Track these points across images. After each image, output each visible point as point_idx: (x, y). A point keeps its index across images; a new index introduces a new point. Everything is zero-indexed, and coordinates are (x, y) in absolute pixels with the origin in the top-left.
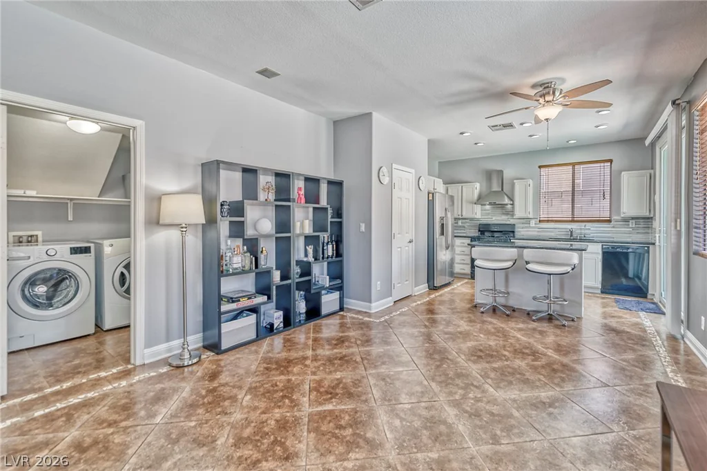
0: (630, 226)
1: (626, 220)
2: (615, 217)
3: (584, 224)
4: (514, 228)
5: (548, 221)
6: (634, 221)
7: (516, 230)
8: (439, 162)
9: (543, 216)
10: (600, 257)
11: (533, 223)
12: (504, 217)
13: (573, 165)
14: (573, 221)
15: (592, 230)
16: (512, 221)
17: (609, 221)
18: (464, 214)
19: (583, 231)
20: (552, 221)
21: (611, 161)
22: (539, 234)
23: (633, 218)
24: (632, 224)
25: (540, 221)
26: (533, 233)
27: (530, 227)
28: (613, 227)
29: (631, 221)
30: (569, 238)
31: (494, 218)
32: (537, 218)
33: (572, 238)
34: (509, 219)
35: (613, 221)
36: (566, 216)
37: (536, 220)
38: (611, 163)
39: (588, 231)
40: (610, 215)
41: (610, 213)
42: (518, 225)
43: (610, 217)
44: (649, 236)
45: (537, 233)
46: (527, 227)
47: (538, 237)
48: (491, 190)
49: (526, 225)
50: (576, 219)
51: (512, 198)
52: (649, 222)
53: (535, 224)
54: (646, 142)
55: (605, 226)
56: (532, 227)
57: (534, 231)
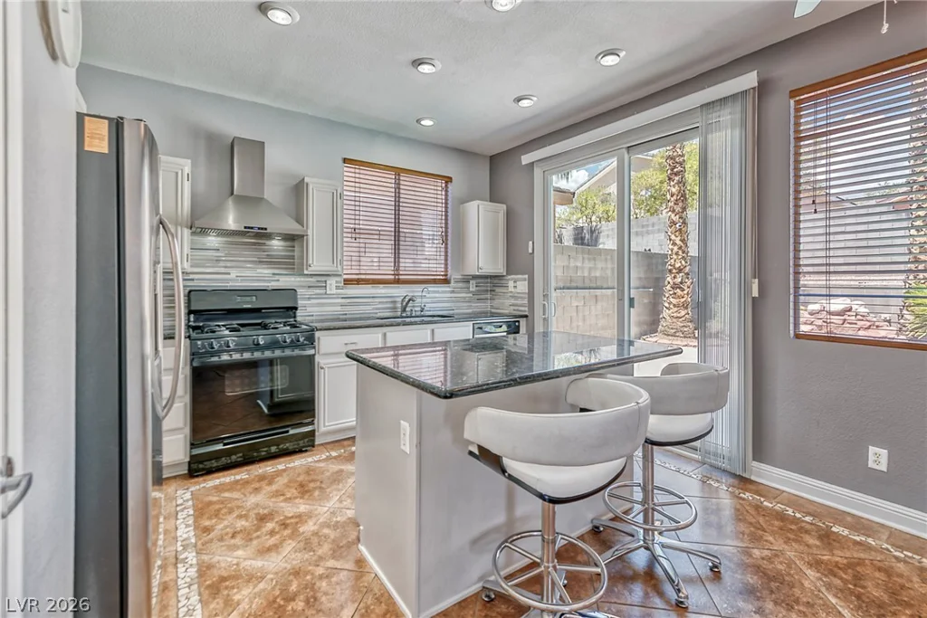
0: (471, 289)
1: (467, 280)
3: (419, 288)
4: (295, 299)
5: (358, 282)
7: (300, 303)
9: (349, 271)
11: (332, 282)
12: (266, 271)
14: (398, 282)
16: (286, 281)
17: (446, 281)
20: (367, 282)
22: (345, 310)
23: (475, 277)
24: (472, 286)
25: (347, 282)
26: (334, 309)
27: (325, 296)
28: (453, 292)
29: (471, 282)
30: (399, 315)
32: (340, 275)
33: (404, 315)
34: (277, 278)
35: (452, 281)
36: (387, 270)
37: (338, 279)
38: (446, 182)
39: (424, 300)
40: (446, 271)
41: (446, 268)
42: (299, 291)
43: (446, 275)
44: (489, 303)
45: (339, 308)
46: (318, 297)
47: (341, 317)
48: (232, 193)
49: (318, 291)
50: (401, 277)
51: (299, 220)
52: (491, 283)
53: (337, 288)
54: (526, 159)
55: (444, 291)
56: (331, 296)
57: (335, 305)
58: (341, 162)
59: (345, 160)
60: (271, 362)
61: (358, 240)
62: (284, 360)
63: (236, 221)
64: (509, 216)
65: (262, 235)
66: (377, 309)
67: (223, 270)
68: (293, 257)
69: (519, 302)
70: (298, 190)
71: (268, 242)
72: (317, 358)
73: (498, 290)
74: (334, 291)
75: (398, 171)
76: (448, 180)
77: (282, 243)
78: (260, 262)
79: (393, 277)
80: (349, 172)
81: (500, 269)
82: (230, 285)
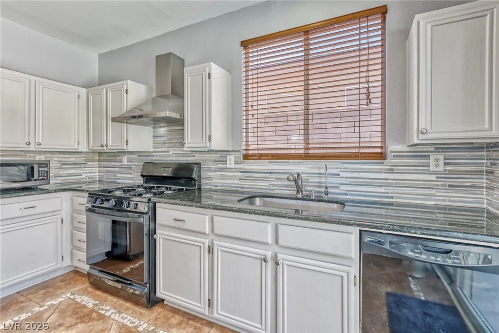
0: (432, 168)
1: (420, 153)
2: (393, 147)
5: (260, 157)
6: (441, 157)
7: (204, 174)
8: (101, 56)
10: (355, 270)
11: (231, 160)
13: (306, 31)
14: (307, 157)
15: (345, 177)
17: (382, 156)
18: (110, 143)
19: (323, 180)
21: (383, 11)
22: (243, 183)
23: (442, 147)
24: (437, 162)
25: (246, 157)
26: (233, 181)
27: (225, 169)
28: (391, 171)
29: (433, 157)
31: (171, 153)
32: (239, 151)
33: (300, 196)
34: (194, 154)
35: (389, 155)
37: (237, 154)
38: (382, 15)
39: (334, 180)
40: (383, 141)
41: (383, 136)
43: (382, 147)
45: (237, 182)
46: (221, 169)
47: (239, 189)
49: (220, 165)
50: (310, 151)
53: (236, 163)
55: (370, 170)
56: (231, 170)
57: (232, 178)
58: (239, 44)
61: (255, 116)
66: (274, 185)
67: (166, 149)
74: (233, 166)
79: (302, 151)
81: (488, 130)
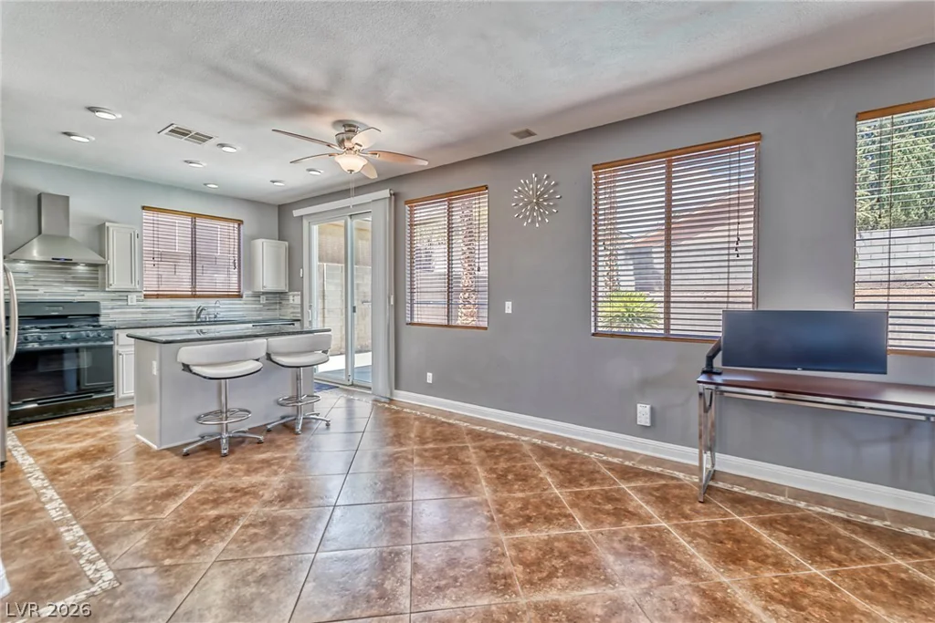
0: (261, 302)
1: (257, 295)
2: (246, 293)
3: (213, 301)
4: (98, 309)
5: (158, 296)
7: (103, 312)
9: (151, 284)
11: (133, 298)
12: (71, 289)
14: (194, 296)
15: (224, 308)
16: (90, 296)
17: (240, 296)
20: (166, 296)
22: (145, 317)
23: (264, 293)
25: (146, 296)
26: (134, 315)
27: (128, 306)
28: (245, 304)
29: (262, 297)
30: (194, 320)
32: (140, 291)
33: (199, 320)
34: (82, 293)
35: (245, 296)
36: (186, 287)
37: (139, 294)
38: (239, 225)
39: (218, 310)
40: (240, 289)
41: (239, 286)
42: (103, 304)
43: (239, 292)
44: (277, 312)
45: (140, 315)
46: (121, 307)
47: (142, 322)
48: (40, 232)
49: (120, 303)
50: (197, 293)
51: (102, 254)
52: (278, 297)
53: (138, 301)
54: (296, 213)
55: (236, 303)
56: (132, 307)
57: (136, 313)
58: (140, 209)
59: (144, 208)
60: (77, 350)
62: (88, 348)
63: (41, 253)
64: (290, 251)
65: (68, 263)
66: (174, 316)
67: (32, 288)
68: (97, 278)
69: (295, 311)
70: (100, 230)
71: (73, 268)
72: (116, 348)
73: (284, 302)
74: (135, 303)
75: (194, 216)
76: (240, 222)
77: (87, 268)
78: (67, 282)
79: (190, 293)
80: (147, 215)
81: (283, 287)
82: (38, 298)
